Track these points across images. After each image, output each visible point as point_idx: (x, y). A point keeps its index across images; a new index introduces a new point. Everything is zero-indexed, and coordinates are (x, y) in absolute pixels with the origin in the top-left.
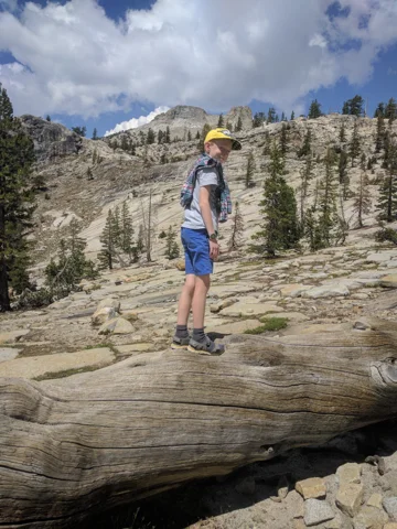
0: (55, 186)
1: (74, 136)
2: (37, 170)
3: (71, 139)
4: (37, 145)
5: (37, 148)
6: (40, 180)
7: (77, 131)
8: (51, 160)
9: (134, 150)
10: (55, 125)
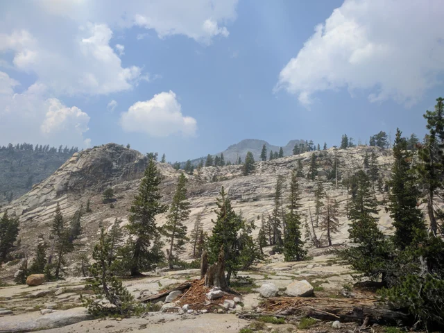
1: (145, 159)
2: (111, 184)
3: (143, 161)
4: (115, 166)
5: (114, 168)
6: (109, 193)
7: (151, 156)
8: (123, 177)
9: (192, 170)
10: (132, 151)
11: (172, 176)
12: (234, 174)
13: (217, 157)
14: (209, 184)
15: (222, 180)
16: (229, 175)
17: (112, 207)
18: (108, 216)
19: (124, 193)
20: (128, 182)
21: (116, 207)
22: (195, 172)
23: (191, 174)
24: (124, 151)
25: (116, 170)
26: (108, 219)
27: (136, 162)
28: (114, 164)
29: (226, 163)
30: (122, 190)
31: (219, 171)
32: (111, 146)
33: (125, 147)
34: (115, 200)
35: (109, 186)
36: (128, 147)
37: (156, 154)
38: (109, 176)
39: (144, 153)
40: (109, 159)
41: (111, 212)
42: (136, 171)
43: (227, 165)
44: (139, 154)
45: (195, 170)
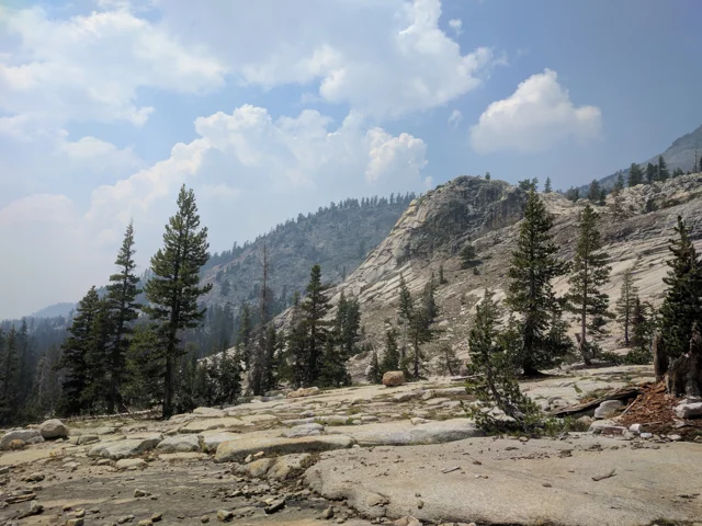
0: (489, 258)
1: (518, 191)
2: (469, 239)
3: (514, 197)
4: (471, 210)
5: (471, 213)
6: (469, 253)
7: (525, 185)
8: (486, 225)
9: (603, 197)
10: (495, 183)
11: (567, 212)
12: (693, 191)
13: (650, 166)
14: (640, 217)
15: (666, 205)
16: (682, 194)
17: (476, 273)
18: (471, 287)
19: (492, 250)
20: (495, 233)
21: (482, 273)
22: (610, 199)
23: (603, 204)
24: (482, 186)
25: (475, 217)
26: (473, 292)
27: (503, 199)
28: (470, 207)
29: (671, 173)
30: (487, 246)
31: (657, 190)
32: (461, 181)
33: (483, 178)
34: (479, 263)
35: (467, 243)
36: (488, 177)
37: (535, 181)
38: (465, 227)
39: (513, 183)
40: (462, 201)
41: (476, 281)
42: (505, 213)
43: (676, 175)
44: (506, 185)
45: (608, 196)
